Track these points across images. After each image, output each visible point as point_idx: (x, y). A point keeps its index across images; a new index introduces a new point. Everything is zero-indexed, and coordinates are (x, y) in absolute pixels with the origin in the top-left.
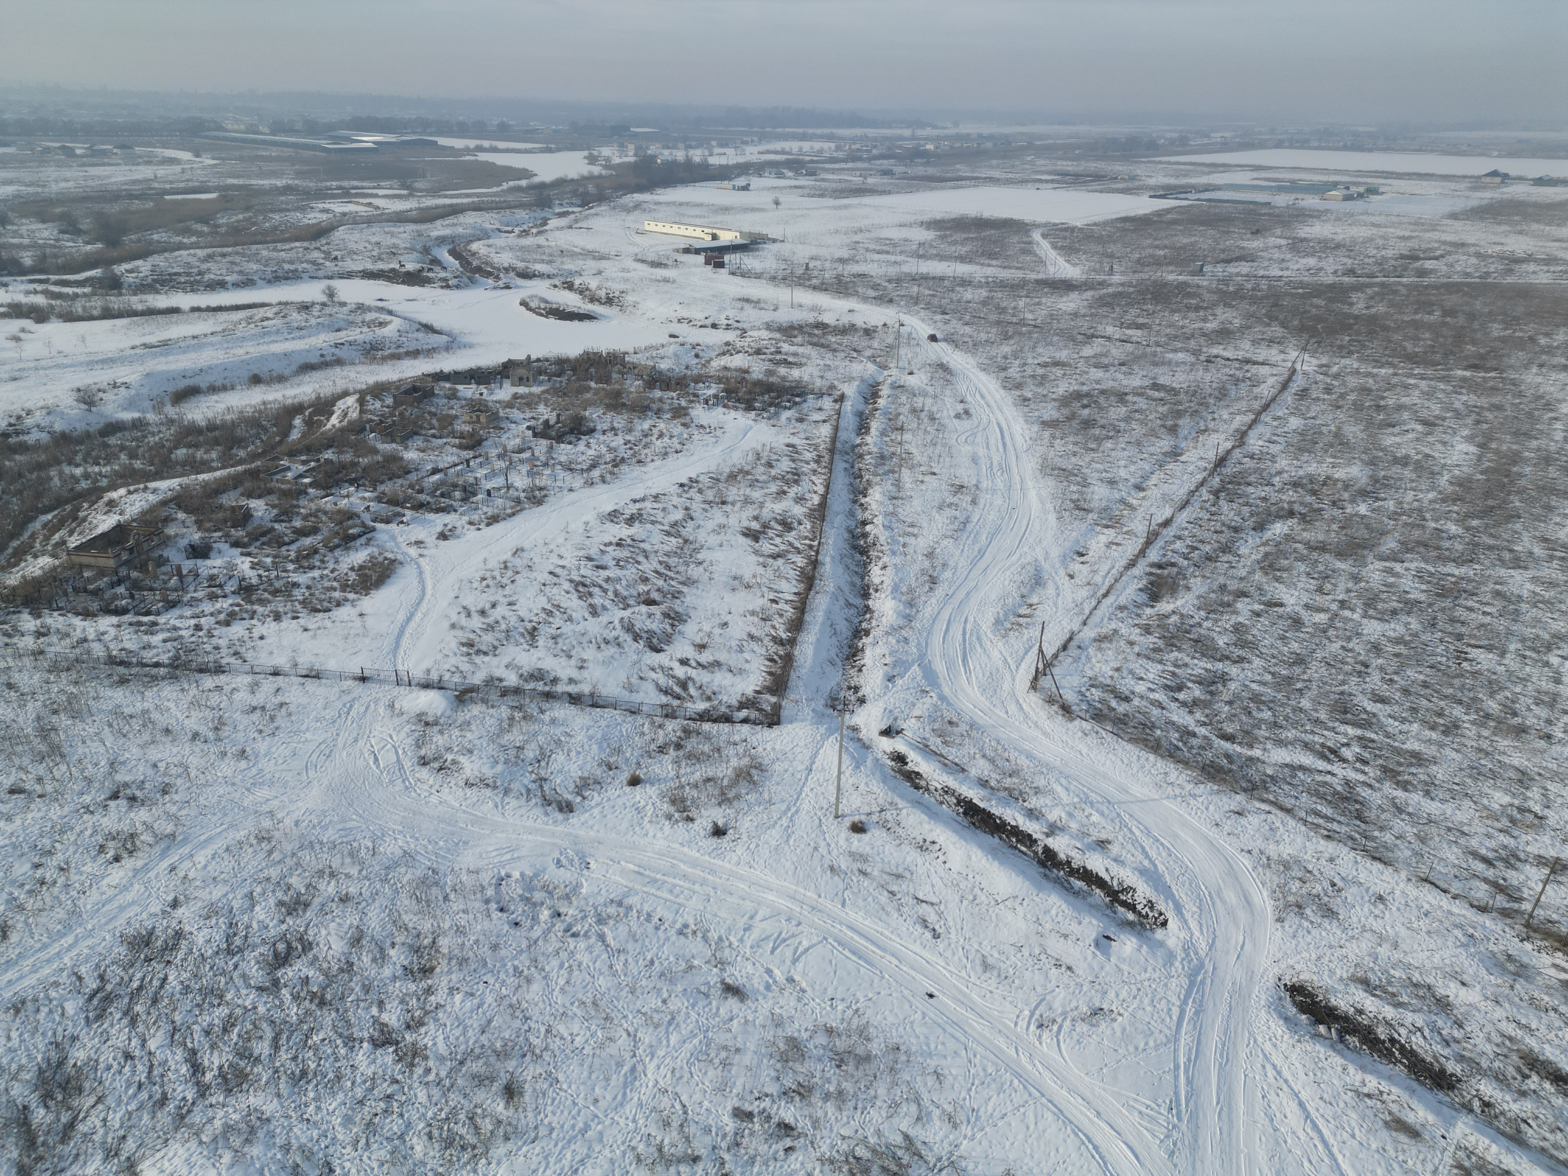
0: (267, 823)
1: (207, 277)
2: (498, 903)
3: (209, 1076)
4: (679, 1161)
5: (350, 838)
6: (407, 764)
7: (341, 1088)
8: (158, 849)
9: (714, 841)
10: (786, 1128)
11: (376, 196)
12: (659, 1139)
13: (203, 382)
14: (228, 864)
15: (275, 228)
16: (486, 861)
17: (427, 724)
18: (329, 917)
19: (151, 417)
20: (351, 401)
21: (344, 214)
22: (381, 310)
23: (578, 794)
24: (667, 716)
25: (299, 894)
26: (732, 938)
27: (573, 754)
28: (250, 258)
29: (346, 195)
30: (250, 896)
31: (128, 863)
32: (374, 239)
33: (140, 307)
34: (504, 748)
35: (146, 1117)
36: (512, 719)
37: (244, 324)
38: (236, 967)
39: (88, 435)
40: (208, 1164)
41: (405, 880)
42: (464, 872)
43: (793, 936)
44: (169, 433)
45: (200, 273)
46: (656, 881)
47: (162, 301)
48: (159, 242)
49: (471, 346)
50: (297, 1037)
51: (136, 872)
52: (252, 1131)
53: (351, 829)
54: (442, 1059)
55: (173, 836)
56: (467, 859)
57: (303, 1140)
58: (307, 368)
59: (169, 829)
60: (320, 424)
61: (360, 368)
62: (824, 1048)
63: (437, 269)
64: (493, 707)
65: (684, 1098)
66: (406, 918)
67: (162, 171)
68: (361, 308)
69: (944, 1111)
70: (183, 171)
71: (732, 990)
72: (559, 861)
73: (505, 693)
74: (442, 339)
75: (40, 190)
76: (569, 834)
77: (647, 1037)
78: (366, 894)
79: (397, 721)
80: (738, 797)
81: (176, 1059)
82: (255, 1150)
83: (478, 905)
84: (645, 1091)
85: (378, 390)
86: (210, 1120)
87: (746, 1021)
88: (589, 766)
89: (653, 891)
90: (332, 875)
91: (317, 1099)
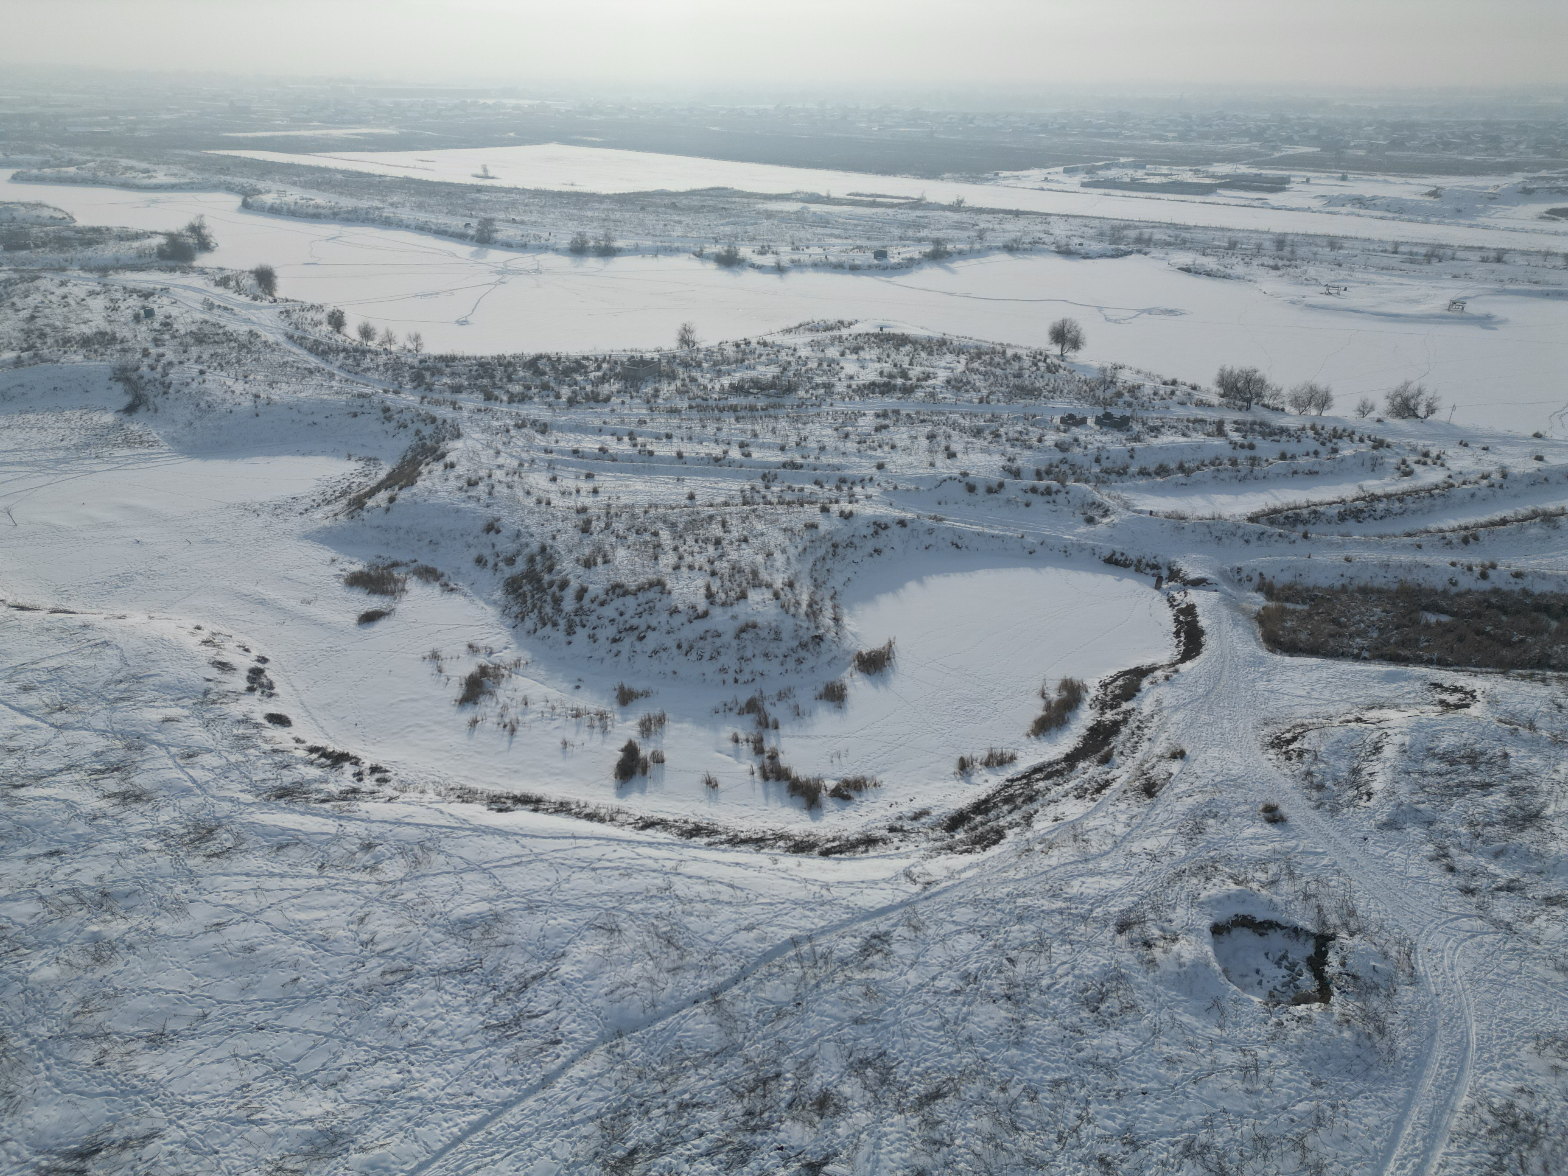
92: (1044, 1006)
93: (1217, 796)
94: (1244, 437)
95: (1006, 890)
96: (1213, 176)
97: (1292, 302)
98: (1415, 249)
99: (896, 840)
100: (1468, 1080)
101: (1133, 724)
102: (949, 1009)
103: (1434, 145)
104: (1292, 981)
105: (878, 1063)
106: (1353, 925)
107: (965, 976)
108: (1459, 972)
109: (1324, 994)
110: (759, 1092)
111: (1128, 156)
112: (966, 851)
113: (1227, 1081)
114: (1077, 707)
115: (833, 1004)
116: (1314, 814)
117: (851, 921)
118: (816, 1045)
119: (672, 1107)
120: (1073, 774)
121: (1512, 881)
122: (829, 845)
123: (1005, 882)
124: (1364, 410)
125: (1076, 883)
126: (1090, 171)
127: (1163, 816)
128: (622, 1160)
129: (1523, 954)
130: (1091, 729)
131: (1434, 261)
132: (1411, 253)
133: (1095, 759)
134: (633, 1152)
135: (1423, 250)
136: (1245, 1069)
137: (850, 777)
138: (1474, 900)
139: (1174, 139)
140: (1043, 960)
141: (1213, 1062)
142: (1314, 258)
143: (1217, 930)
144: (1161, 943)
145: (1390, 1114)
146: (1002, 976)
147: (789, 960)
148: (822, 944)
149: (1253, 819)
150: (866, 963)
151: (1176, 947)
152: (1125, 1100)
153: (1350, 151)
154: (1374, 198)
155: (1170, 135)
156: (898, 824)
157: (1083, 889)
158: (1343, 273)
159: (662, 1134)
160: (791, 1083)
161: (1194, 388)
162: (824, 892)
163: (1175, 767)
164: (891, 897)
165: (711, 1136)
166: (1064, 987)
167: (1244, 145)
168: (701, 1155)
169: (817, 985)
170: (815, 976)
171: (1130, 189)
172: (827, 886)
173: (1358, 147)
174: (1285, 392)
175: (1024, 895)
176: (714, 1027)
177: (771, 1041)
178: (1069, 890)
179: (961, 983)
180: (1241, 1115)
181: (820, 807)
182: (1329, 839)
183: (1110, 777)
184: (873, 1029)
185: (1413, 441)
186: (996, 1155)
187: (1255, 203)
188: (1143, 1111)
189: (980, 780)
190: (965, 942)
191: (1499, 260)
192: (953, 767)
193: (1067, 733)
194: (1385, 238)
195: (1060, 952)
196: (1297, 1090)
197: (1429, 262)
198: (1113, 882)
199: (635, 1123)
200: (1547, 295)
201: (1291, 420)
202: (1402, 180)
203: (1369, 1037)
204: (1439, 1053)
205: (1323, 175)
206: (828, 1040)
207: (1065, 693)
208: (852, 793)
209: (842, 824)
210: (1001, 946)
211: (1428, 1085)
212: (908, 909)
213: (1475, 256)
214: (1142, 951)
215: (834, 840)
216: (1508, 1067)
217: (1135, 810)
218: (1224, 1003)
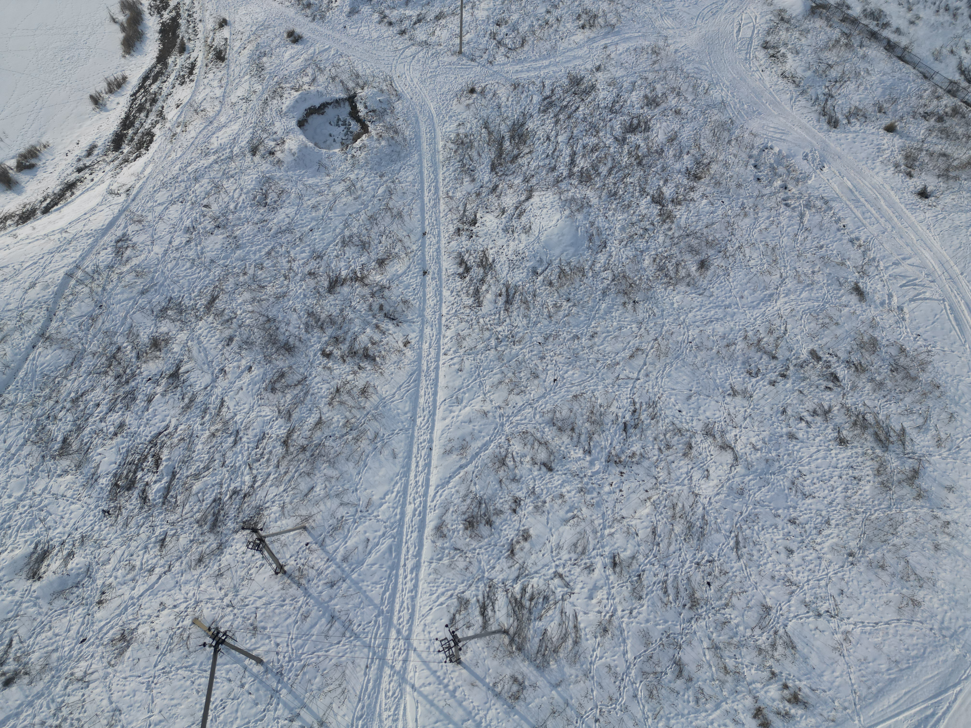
0: (661, 43)
2: (756, 161)
3: (576, 169)
4: (765, 353)
5: (699, 76)
6: (755, 42)
7: (628, 212)
8: (604, 31)
9: (916, 198)
10: (835, 378)
12: (762, 336)
14: (631, 59)
16: (764, 132)
17: (782, 19)
18: (665, 118)
23: (847, 118)
24: (949, 92)
25: (657, 96)
26: (881, 263)
27: (862, 88)
30: (634, 83)
31: (588, 32)
34: (820, 61)
35: (544, 172)
36: (838, 41)
38: (610, 120)
40: (559, 210)
41: (714, 118)
42: (748, 131)
43: (923, 286)
46: (858, 201)
50: (621, 174)
51: (589, 39)
52: (582, 207)
53: (702, 70)
54: (679, 227)
55: (613, 26)
56: (754, 125)
57: (600, 225)
59: (614, 21)
62: (891, 356)
64: (831, 26)
65: (789, 327)
66: (702, 141)
69: (939, 434)
71: (858, 291)
72: (807, 155)
73: (845, 19)
76: (824, 142)
77: (790, 284)
78: (690, 115)
79: (766, 8)
80: (956, 178)
81: (567, 151)
82: (580, 217)
83: (744, 156)
84: (771, 309)
86: (568, 191)
87: (854, 313)
88: (867, 101)
89: (852, 206)
90: (678, 94)
91: (615, 210)
92: (239, 219)
93: (259, 40)
95: (177, 168)
99: (87, 175)
100: (439, 134)
101: (184, 15)
102: (190, 253)
104: (348, 131)
105: (171, 305)
106: (361, 82)
107: (187, 230)
108: (415, 80)
109: (365, 129)
110: (114, 363)
112: (137, 157)
113: (344, 200)
114: (142, 19)
115: (122, 293)
116: (313, 25)
117: (96, 241)
118: (129, 320)
119: (68, 405)
120: (169, 70)
121: (419, 15)
122: (44, 204)
123: (173, 163)
125: (214, 140)
127: (237, 70)
128: (62, 448)
129: (436, 55)
130: (161, 31)
133: (175, 51)
134: (65, 440)
136: (348, 189)
137: (22, 150)
138: (407, 36)
140: (223, 196)
141: (334, 195)
143: (301, 124)
144: (278, 148)
145: (416, 170)
146: (207, 217)
147: (74, 286)
148: (89, 265)
149: (285, 46)
150: (124, 259)
151: (286, 146)
152: (305, 239)
156: (81, 164)
157: (220, 142)
159: (75, 421)
160: (129, 347)
162: (64, 235)
163: (226, 32)
164: (111, 212)
165: (104, 402)
166: (243, 203)
168: (107, 413)
169: (104, 289)
170: (99, 285)
172: (64, 230)
175: (190, 164)
176: (58, 352)
177: (100, 335)
178: (212, 147)
179: (188, 235)
180: (358, 212)
181: (16, 183)
182: (327, 36)
183: (192, 60)
184: (156, 291)
186: (261, 306)
188: (315, 239)
189: (114, 105)
190: (174, 211)
192: (90, 106)
193: (148, 42)
195: (230, 185)
196: (375, 184)
198: (233, 127)
199: (53, 428)
203: (393, 138)
204: (423, 128)
206: (134, 313)
207: (127, 12)
208: (33, 161)
209: (43, 186)
210: (196, 201)
211: (425, 146)
212: (126, 213)
214: (271, 158)
215: (45, 200)
216: (451, 117)
217: (220, 75)
218: (324, 162)
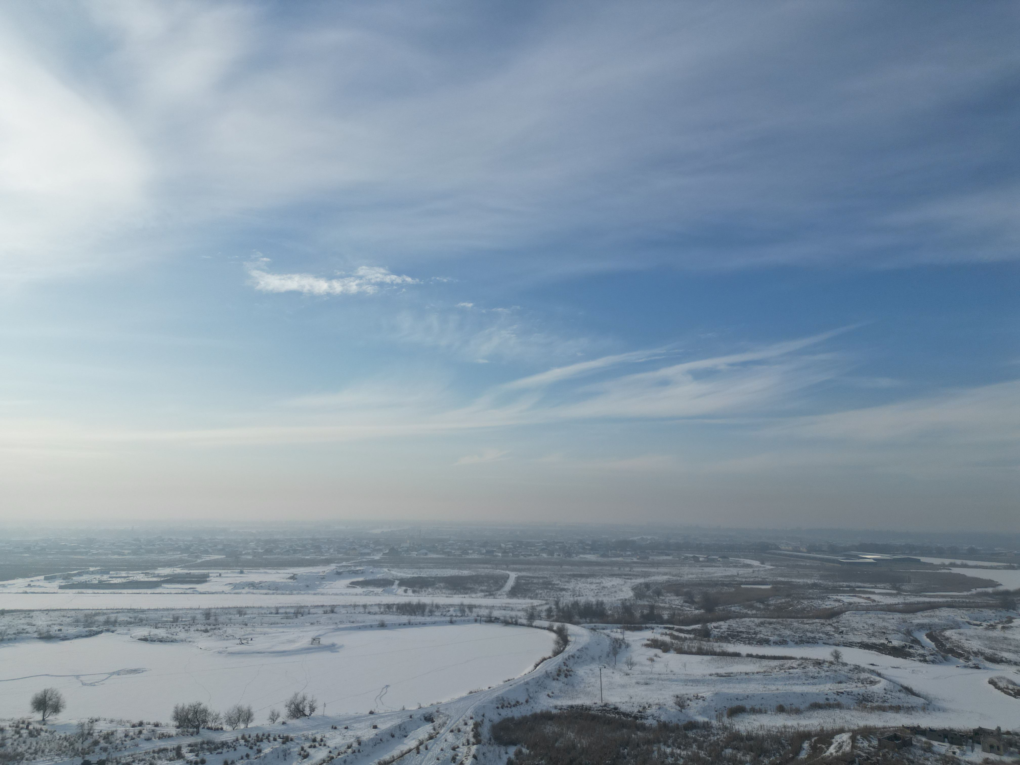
1: (758, 636)
11: (874, 593)
13: (748, 705)
15: (804, 609)
19: (714, 723)
20: (845, 737)
21: (850, 604)
22: (872, 672)
28: (786, 627)
29: (852, 591)
32: (870, 622)
33: (718, 650)
37: (777, 669)
39: (677, 727)
44: (723, 736)
45: (755, 633)
47: (731, 648)
48: (734, 612)
49: (944, 710)
58: (816, 706)
60: (822, 751)
61: (854, 713)
63: (917, 647)
67: (742, 571)
68: (857, 669)
70: (754, 572)
74: (920, 701)
75: (679, 578)
85: (867, 732)
94: (197, 755)
96: (158, 576)
97: (220, 653)
98: (288, 610)
103: (288, 551)
111: (96, 566)
124: (273, 717)
126: (66, 578)
131: (299, 616)
132: (286, 613)
135: (292, 611)
139: (129, 554)
142: (230, 622)
153: (243, 557)
154: (260, 583)
155: (126, 552)
158: (249, 630)
161: (157, 725)
167: (177, 556)
171: (99, 588)
173: (248, 554)
174: (222, 715)
185: (305, 733)
187: (188, 591)
191: (332, 612)
194: (270, 605)
197: (297, 617)
200: (359, 628)
201: (228, 735)
202: (274, 571)
205: (229, 571)
213: (320, 611)
